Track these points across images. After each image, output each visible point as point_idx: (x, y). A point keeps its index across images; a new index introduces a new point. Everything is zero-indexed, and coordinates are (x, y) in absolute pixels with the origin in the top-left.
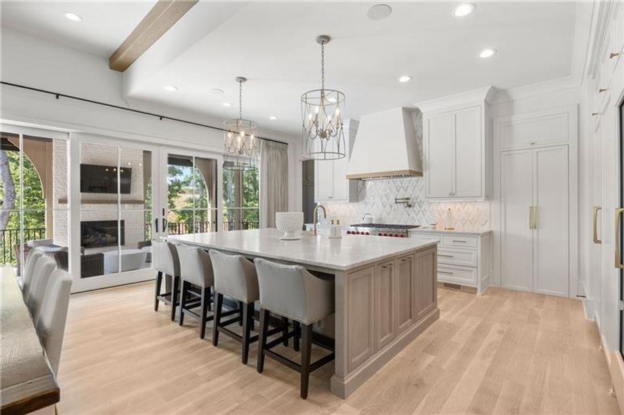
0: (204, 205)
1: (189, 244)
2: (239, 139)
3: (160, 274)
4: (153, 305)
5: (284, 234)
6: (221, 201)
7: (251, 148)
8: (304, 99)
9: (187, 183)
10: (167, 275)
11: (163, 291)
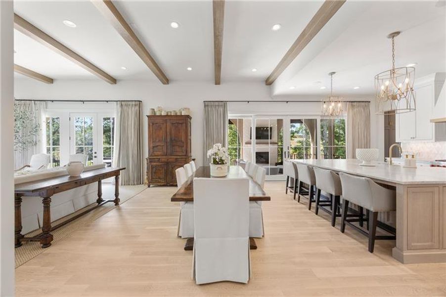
0: (308, 144)
1: (302, 164)
2: (331, 107)
3: (288, 177)
4: (285, 191)
5: (362, 162)
6: (320, 142)
7: (339, 111)
8: (377, 78)
9: (297, 132)
10: (291, 178)
11: (289, 186)
